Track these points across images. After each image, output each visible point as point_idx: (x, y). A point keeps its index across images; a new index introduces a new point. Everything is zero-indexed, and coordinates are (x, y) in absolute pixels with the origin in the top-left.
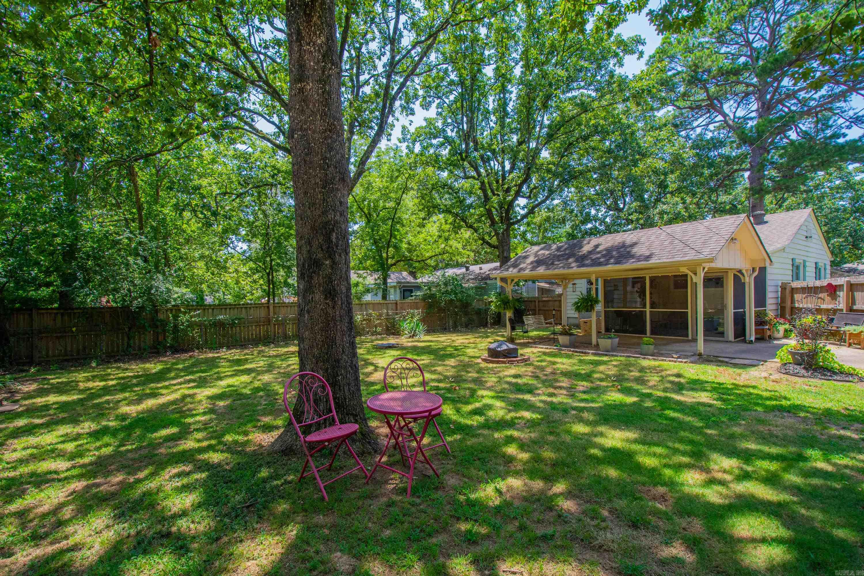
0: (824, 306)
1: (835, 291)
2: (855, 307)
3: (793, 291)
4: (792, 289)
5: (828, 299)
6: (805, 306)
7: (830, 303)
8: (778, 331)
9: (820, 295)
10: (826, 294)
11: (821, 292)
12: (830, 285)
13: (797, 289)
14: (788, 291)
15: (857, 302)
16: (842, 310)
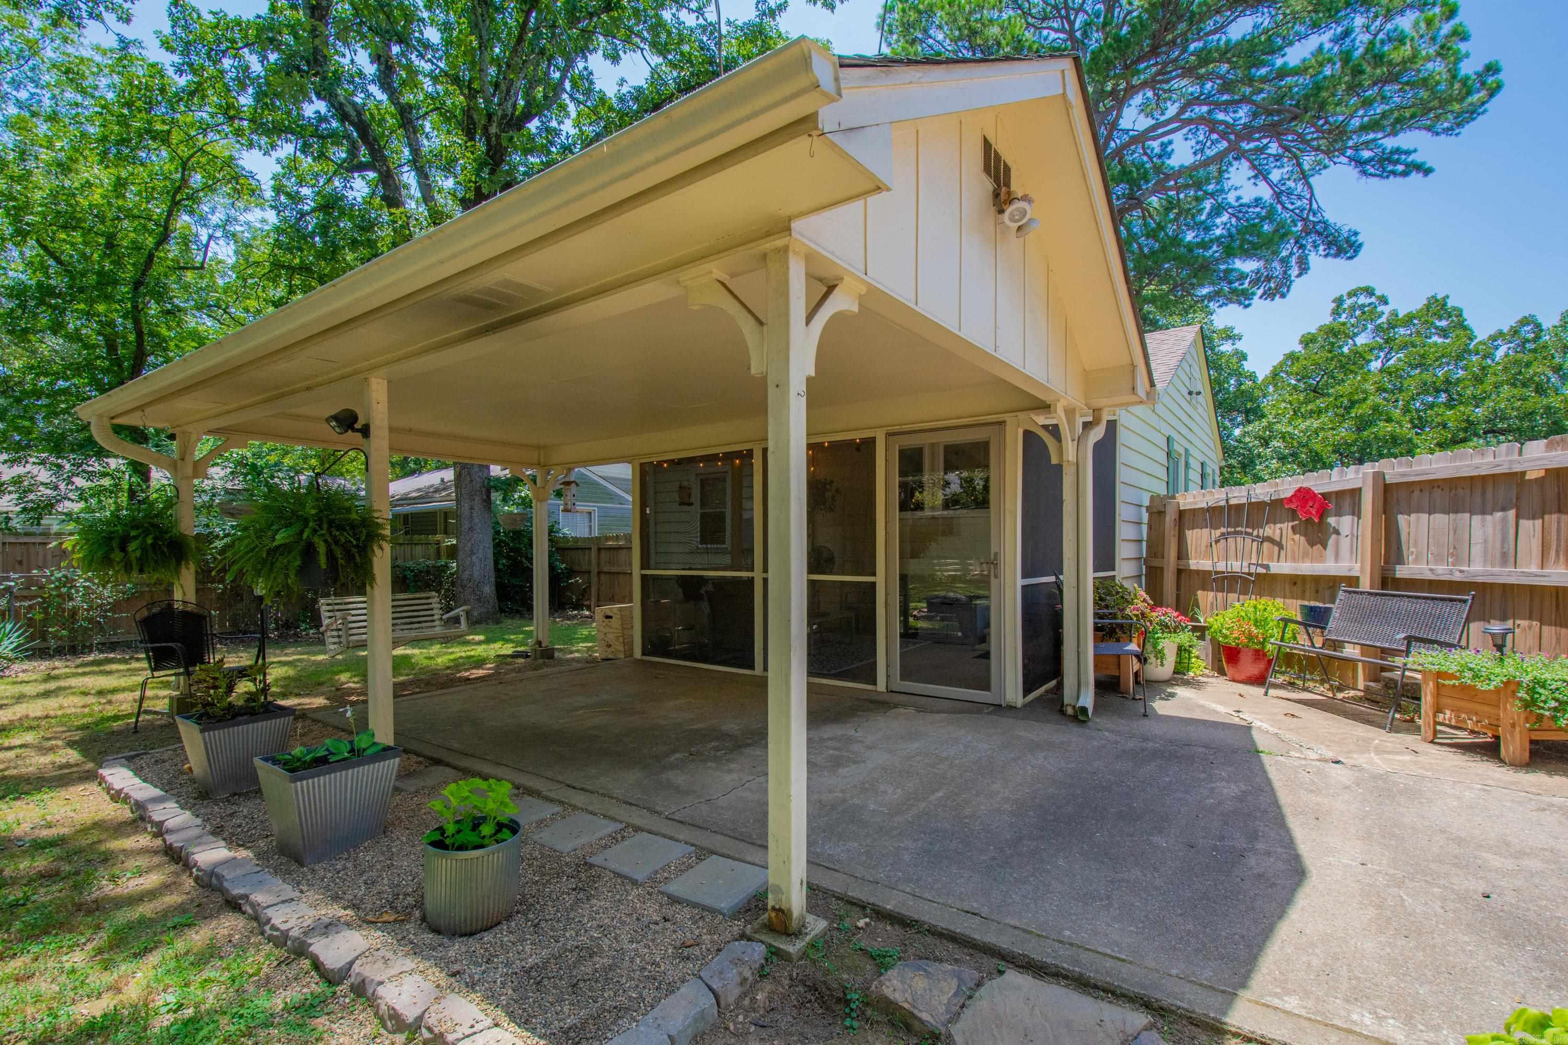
0: (1282, 567)
1: (1322, 513)
2: (1402, 572)
3: (1185, 519)
4: (1181, 513)
5: (1295, 541)
6: (1221, 566)
7: (1305, 556)
8: (1160, 655)
9: (1268, 530)
10: (1287, 526)
11: (1273, 520)
12: (1304, 495)
13: (1194, 511)
14: (1170, 518)
15: (1410, 551)
16: (1353, 581)
